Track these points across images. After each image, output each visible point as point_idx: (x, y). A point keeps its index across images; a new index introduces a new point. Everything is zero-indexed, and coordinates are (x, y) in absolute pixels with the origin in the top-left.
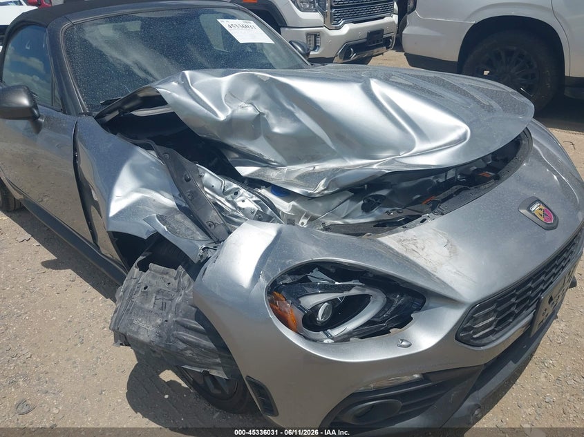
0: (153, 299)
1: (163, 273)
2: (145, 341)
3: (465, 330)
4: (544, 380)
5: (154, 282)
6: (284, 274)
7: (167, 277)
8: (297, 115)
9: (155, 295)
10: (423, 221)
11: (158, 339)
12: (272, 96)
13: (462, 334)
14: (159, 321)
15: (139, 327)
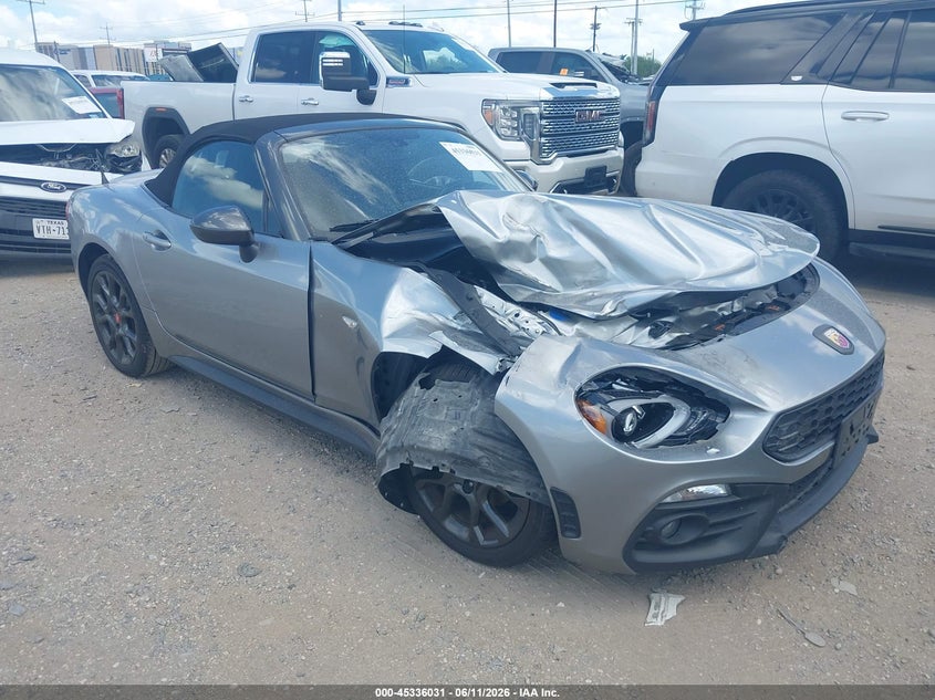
0: (445, 411)
1: (452, 387)
2: (438, 449)
3: (770, 440)
4: (849, 542)
5: (443, 396)
6: (590, 381)
7: (457, 390)
8: (575, 238)
9: (446, 407)
10: (720, 340)
11: (453, 447)
12: (549, 218)
13: (769, 444)
14: (454, 429)
15: (430, 437)
